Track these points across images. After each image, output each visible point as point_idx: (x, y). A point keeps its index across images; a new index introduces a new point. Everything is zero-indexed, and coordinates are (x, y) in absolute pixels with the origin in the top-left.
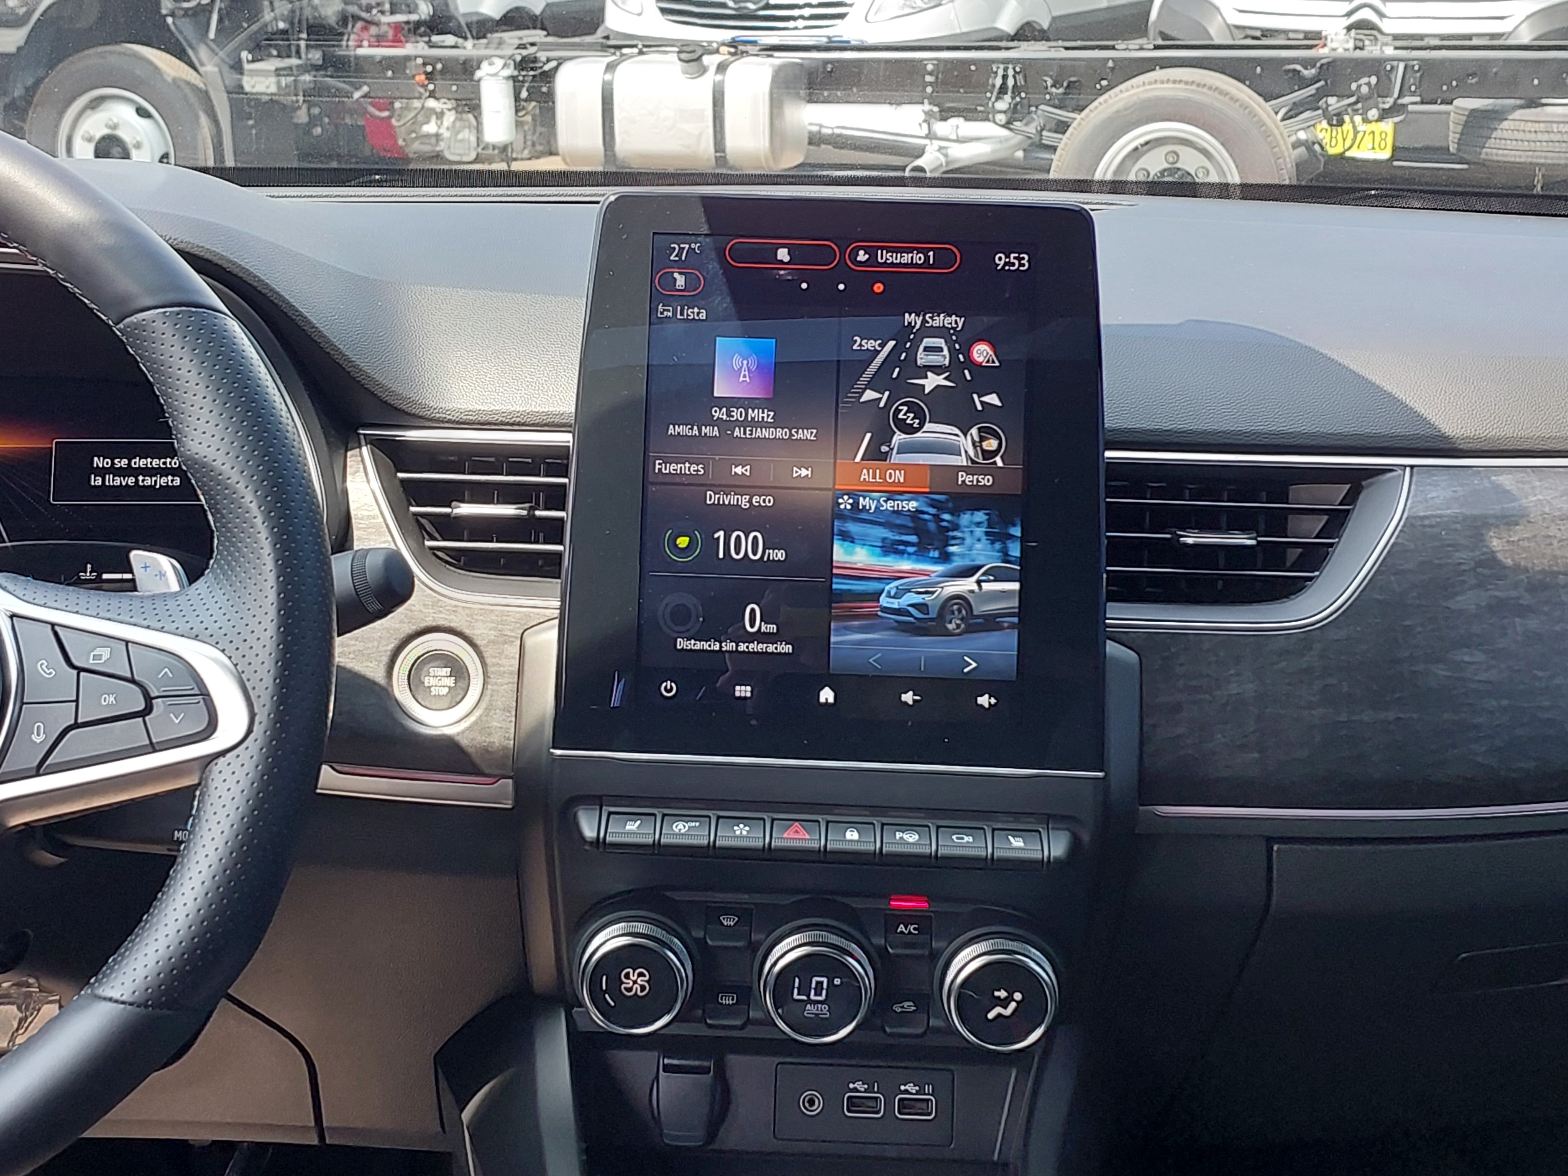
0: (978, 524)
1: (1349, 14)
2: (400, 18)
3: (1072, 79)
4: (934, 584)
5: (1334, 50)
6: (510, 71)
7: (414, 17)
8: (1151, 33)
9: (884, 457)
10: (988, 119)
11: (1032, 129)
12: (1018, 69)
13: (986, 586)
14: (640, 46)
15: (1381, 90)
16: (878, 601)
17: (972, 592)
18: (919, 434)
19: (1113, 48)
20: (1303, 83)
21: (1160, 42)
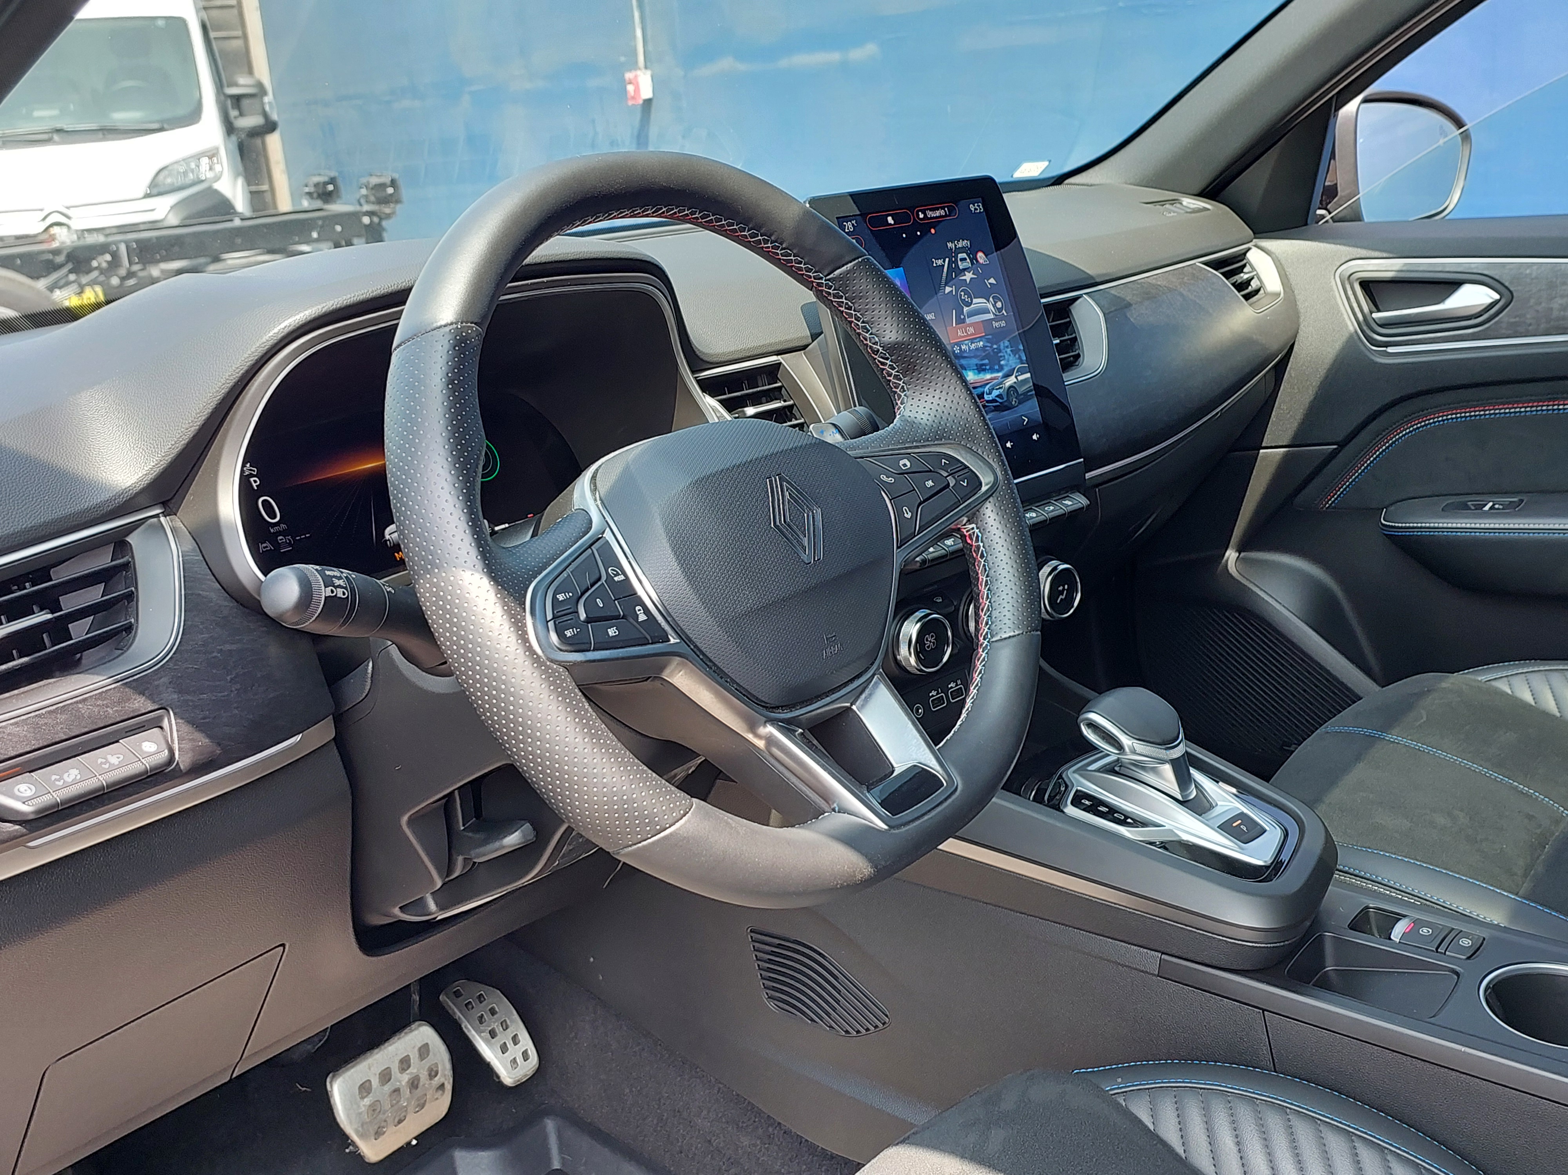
0: (1007, 347)
4: (1001, 383)
9: (963, 321)
13: (1020, 378)
16: (984, 398)
17: (1015, 383)
18: (972, 306)
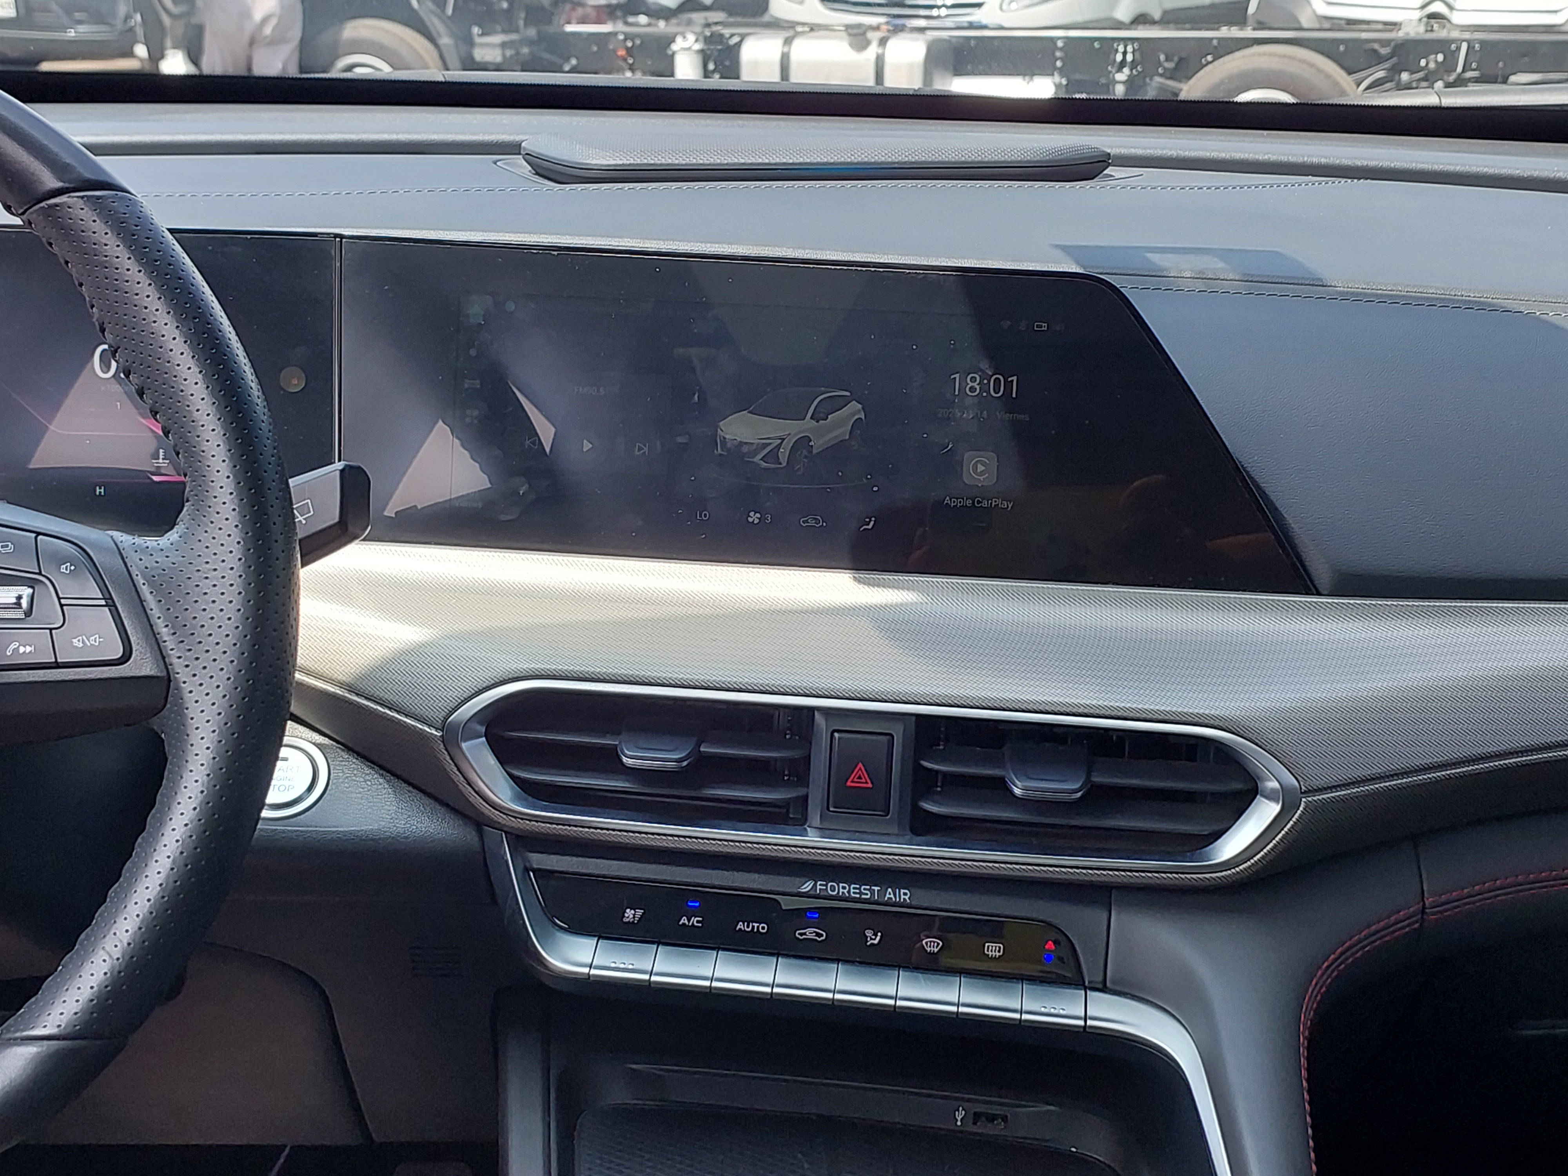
2: (603, 2)
3: (1183, 55)
5: (1409, 33)
6: (700, 46)
7: (614, 2)
8: (1250, 20)
12: (1136, 47)
14: (810, 26)
15: (1448, 66)
19: (1217, 29)
20: (1381, 59)
21: (1259, 26)
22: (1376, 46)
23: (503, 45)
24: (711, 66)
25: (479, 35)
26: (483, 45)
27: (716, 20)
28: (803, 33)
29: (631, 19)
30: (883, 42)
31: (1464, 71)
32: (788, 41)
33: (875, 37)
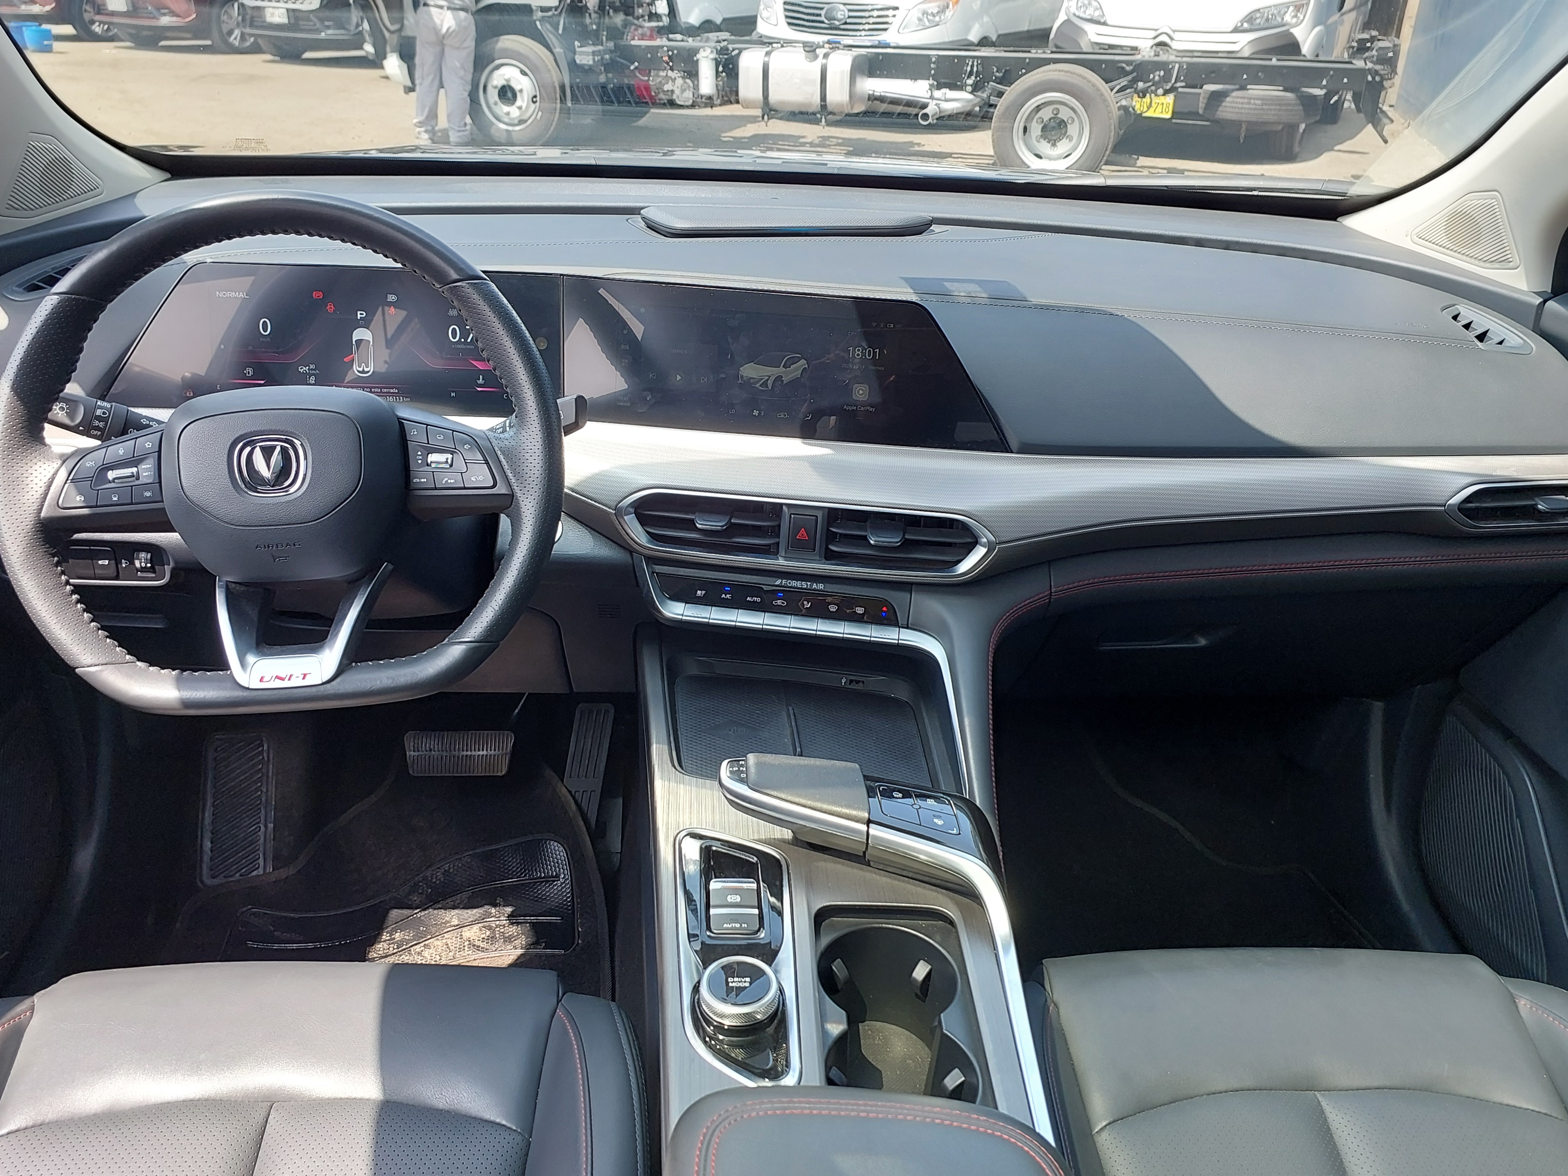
1: (1155, 38)
2: (654, 24)
3: (1008, 68)
5: (1144, 56)
6: (714, 56)
7: (661, 24)
8: (1051, 44)
10: (962, 90)
11: (985, 95)
12: (979, 62)
14: (782, 42)
15: (1166, 79)
19: (1029, 52)
20: (1127, 74)
21: (1054, 49)
22: (1124, 65)
23: (594, 53)
24: (721, 69)
25: (578, 47)
26: (582, 53)
27: (724, 38)
28: (778, 48)
29: (671, 36)
30: (826, 56)
31: (1176, 82)
32: (768, 54)
33: (820, 52)
